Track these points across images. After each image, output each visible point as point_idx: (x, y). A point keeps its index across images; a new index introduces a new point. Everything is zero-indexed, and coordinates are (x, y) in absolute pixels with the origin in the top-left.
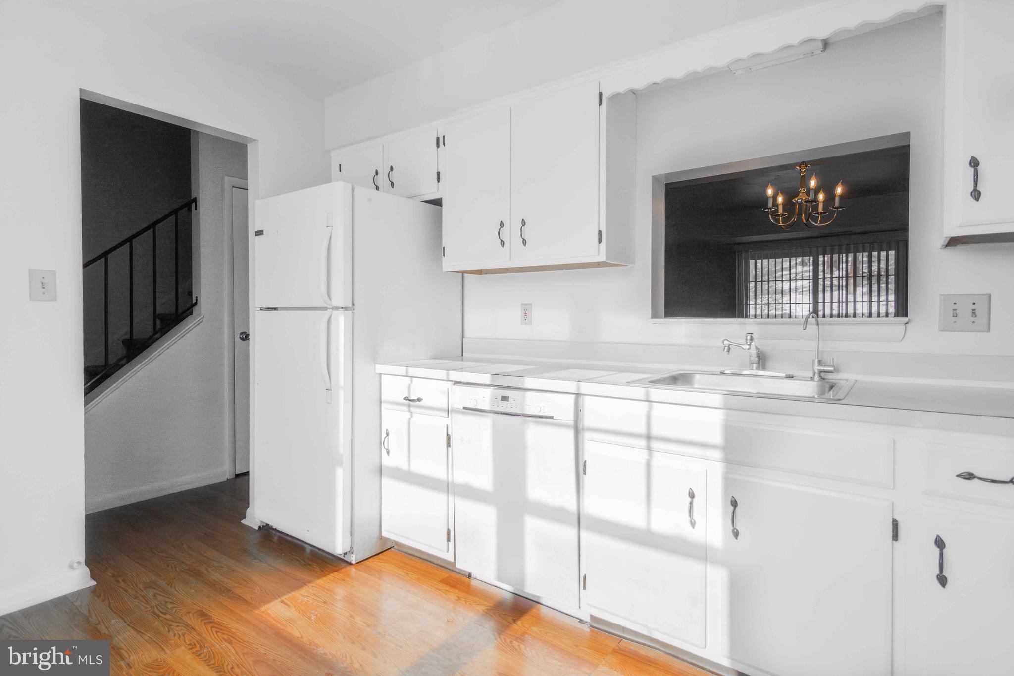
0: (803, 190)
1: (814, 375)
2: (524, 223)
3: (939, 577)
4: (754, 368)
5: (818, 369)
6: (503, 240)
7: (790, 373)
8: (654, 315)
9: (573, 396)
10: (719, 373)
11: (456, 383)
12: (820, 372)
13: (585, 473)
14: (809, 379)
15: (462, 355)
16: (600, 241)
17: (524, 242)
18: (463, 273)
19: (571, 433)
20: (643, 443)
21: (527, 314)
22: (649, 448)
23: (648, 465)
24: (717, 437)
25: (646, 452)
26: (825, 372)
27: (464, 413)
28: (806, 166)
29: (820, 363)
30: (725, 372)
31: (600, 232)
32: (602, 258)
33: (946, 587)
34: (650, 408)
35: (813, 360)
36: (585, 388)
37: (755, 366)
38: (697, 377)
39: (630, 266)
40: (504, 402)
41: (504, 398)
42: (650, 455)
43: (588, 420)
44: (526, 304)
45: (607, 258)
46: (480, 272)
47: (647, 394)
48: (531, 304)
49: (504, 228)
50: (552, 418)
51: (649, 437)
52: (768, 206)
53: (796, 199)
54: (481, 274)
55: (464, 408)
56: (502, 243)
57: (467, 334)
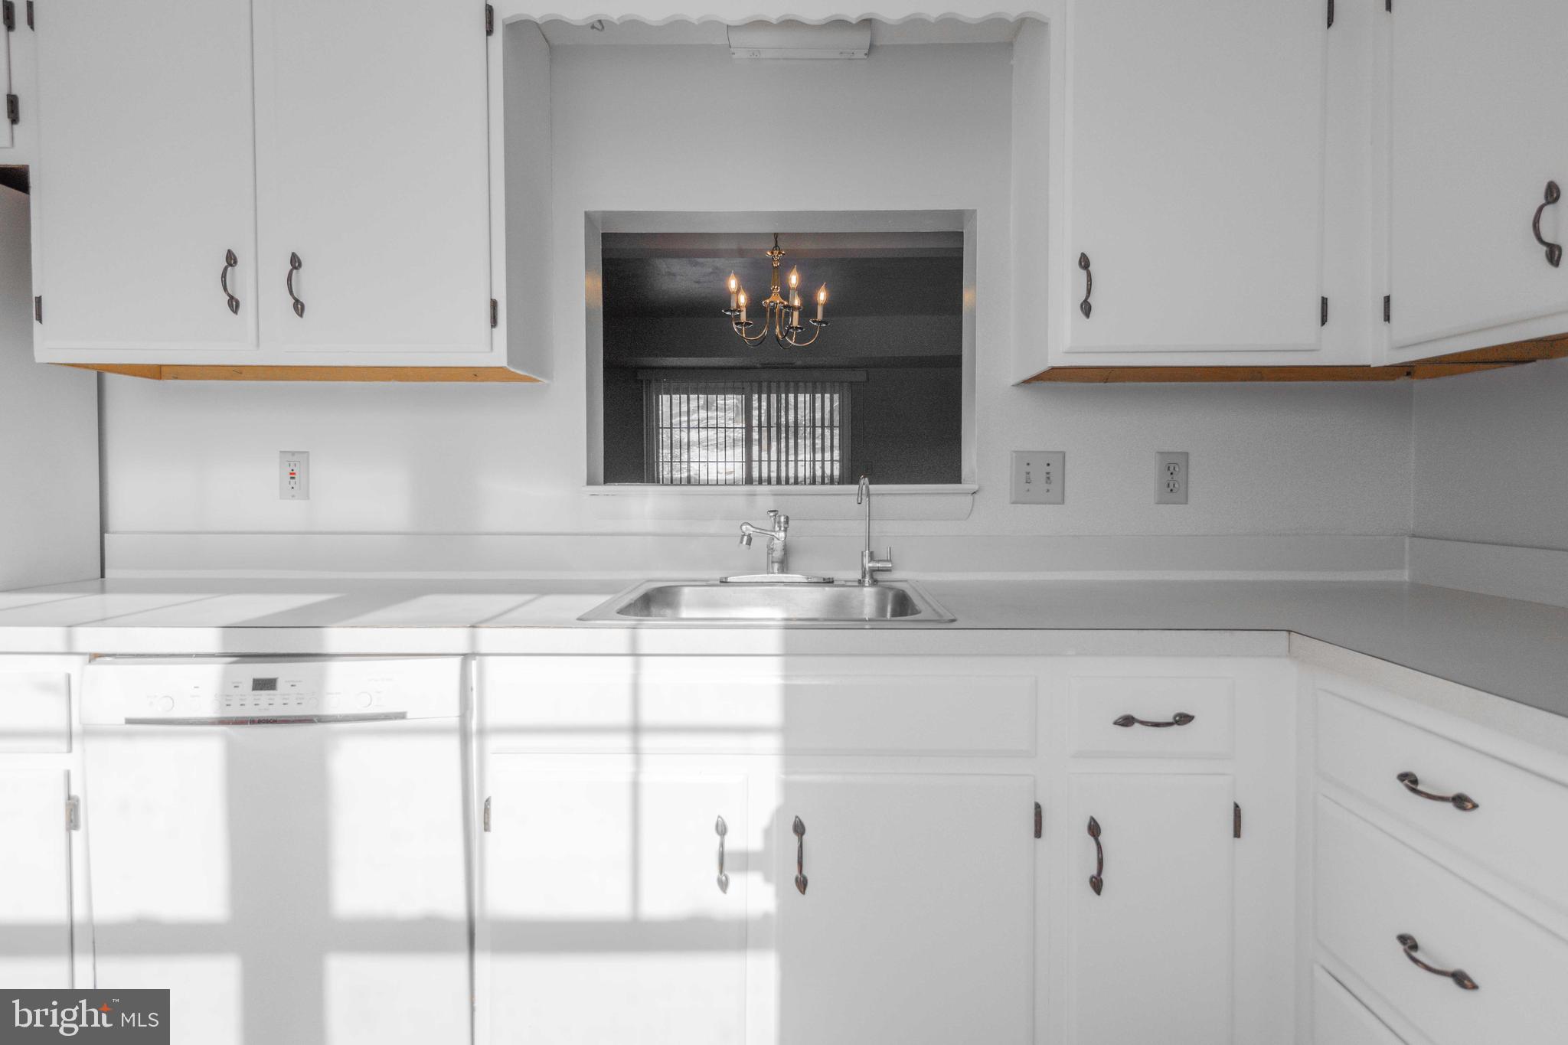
0: (777, 289)
1: (864, 576)
2: (296, 262)
3: (1094, 879)
4: (776, 570)
5: (869, 567)
6: (237, 296)
7: (828, 574)
8: (591, 481)
9: (458, 660)
10: (718, 582)
11: (94, 657)
12: (873, 571)
13: (487, 827)
14: (857, 584)
15: (103, 576)
16: (494, 322)
17: (299, 307)
18: (101, 371)
19: (453, 744)
20: (624, 741)
21: (296, 476)
22: (636, 751)
23: (635, 787)
24: (770, 712)
25: (628, 759)
26: (879, 570)
27: (128, 735)
28: (779, 253)
29: (872, 558)
30: (729, 580)
31: (494, 304)
32: (498, 358)
33: (1102, 893)
34: (637, 667)
35: (862, 553)
36: (489, 638)
37: (776, 566)
38: (687, 591)
39: (546, 381)
40: (264, 694)
41: (264, 685)
42: (638, 763)
43: (497, 710)
44: (293, 453)
45: (510, 362)
46: (156, 372)
47: (634, 641)
48: (307, 452)
49: (238, 268)
50: (402, 716)
51: (636, 729)
52: (730, 306)
53: (768, 301)
54: (160, 378)
55: (129, 721)
56: (234, 305)
57: (115, 520)
